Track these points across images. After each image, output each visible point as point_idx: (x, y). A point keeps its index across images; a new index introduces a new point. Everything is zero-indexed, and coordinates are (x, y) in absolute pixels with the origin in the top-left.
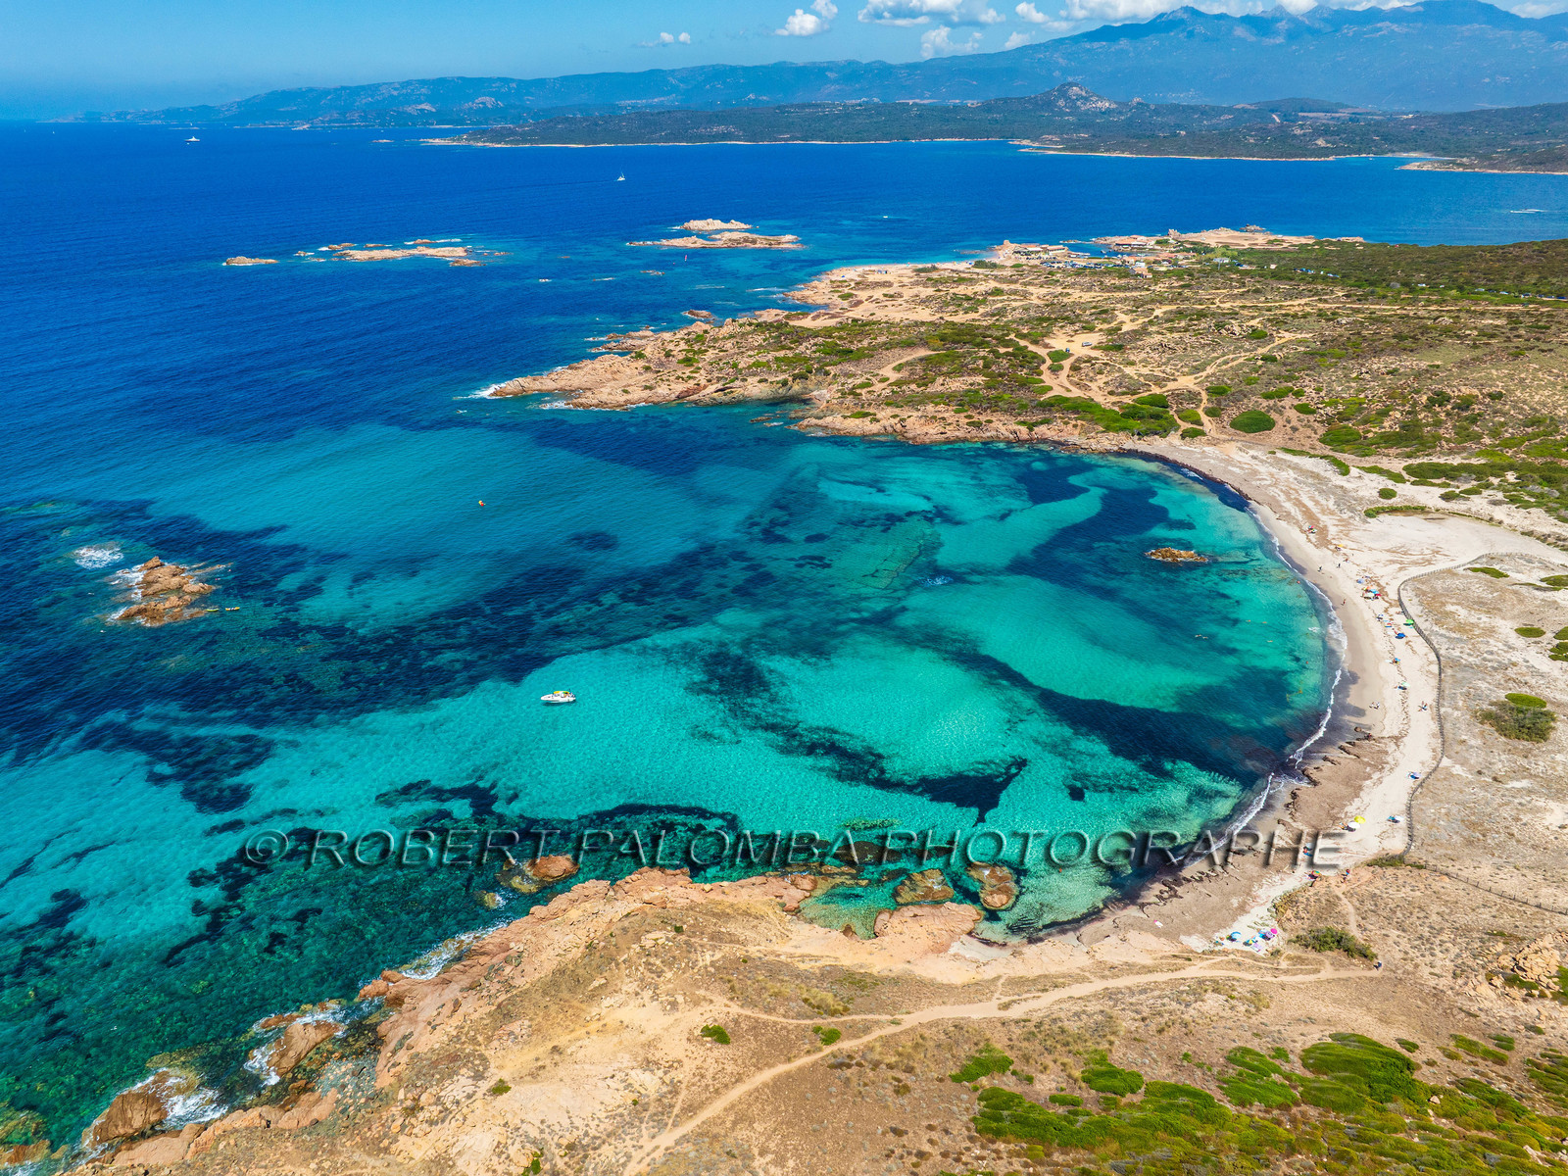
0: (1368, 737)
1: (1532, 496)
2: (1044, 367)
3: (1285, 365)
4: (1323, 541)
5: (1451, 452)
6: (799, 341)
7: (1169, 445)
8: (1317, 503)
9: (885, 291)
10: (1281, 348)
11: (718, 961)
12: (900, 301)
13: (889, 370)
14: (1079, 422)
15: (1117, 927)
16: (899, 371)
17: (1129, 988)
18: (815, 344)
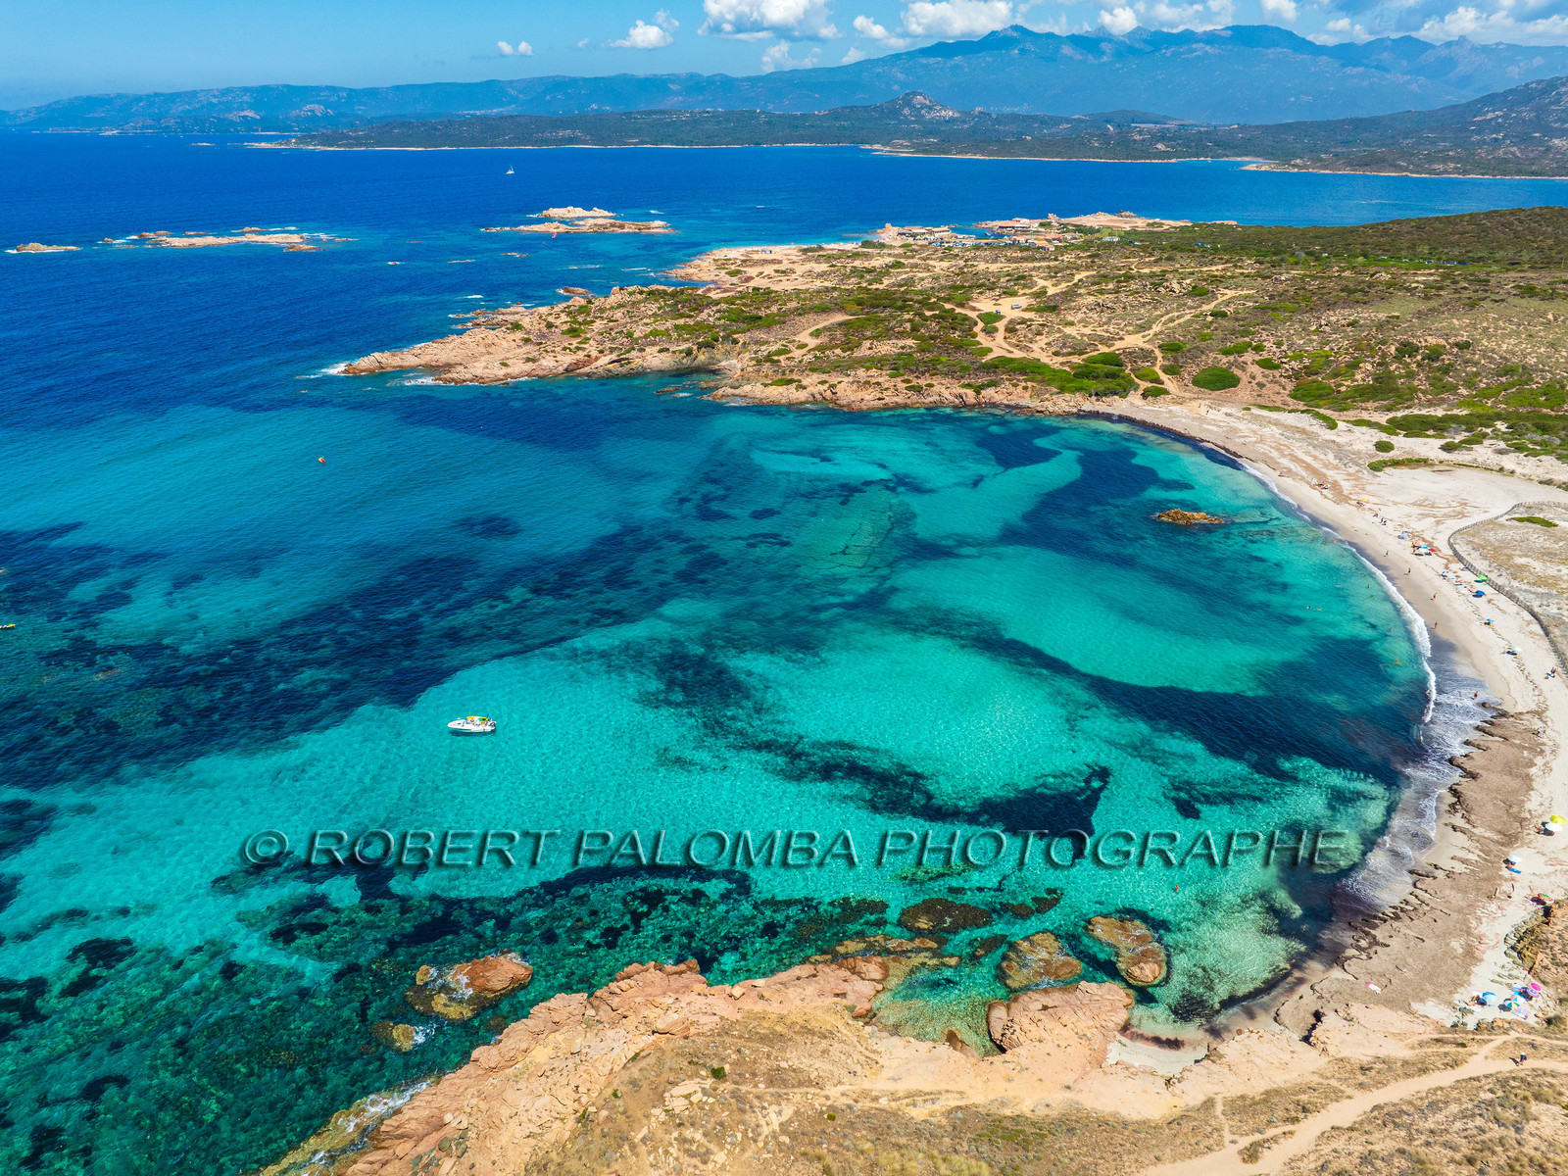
0: (1504, 714)
1: (1535, 443)
2: (976, 330)
3: (1237, 320)
4: (1341, 498)
5: (1430, 403)
6: (699, 309)
7: (1132, 405)
8: (1315, 458)
9: (776, 267)
10: (1228, 303)
11: (790, 1121)
12: (794, 276)
13: (807, 335)
14: (1029, 384)
15: (1321, 997)
16: (817, 336)
17: (1410, 1103)
18: (719, 311)
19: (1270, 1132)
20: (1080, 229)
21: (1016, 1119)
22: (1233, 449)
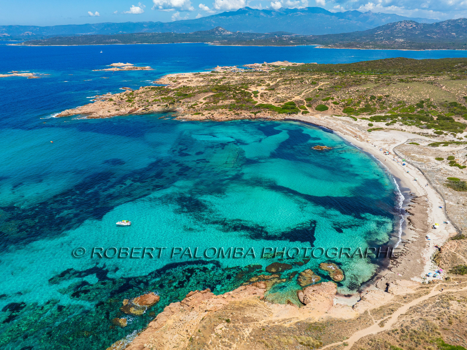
0: (417, 197)
1: (410, 122)
2: (252, 96)
3: (326, 91)
4: (362, 140)
5: (381, 112)
6: (168, 92)
7: (299, 116)
8: (353, 129)
9: (187, 79)
10: (322, 86)
11: (252, 332)
12: (193, 82)
13: (202, 100)
14: (270, 111)
15: (387, 279)
16: (205, 100)
17: (419, 305)
18: (174, 93)
19: (385, 318)
20: (274, 66)
21: (315, 323)
22: (330, 128)
